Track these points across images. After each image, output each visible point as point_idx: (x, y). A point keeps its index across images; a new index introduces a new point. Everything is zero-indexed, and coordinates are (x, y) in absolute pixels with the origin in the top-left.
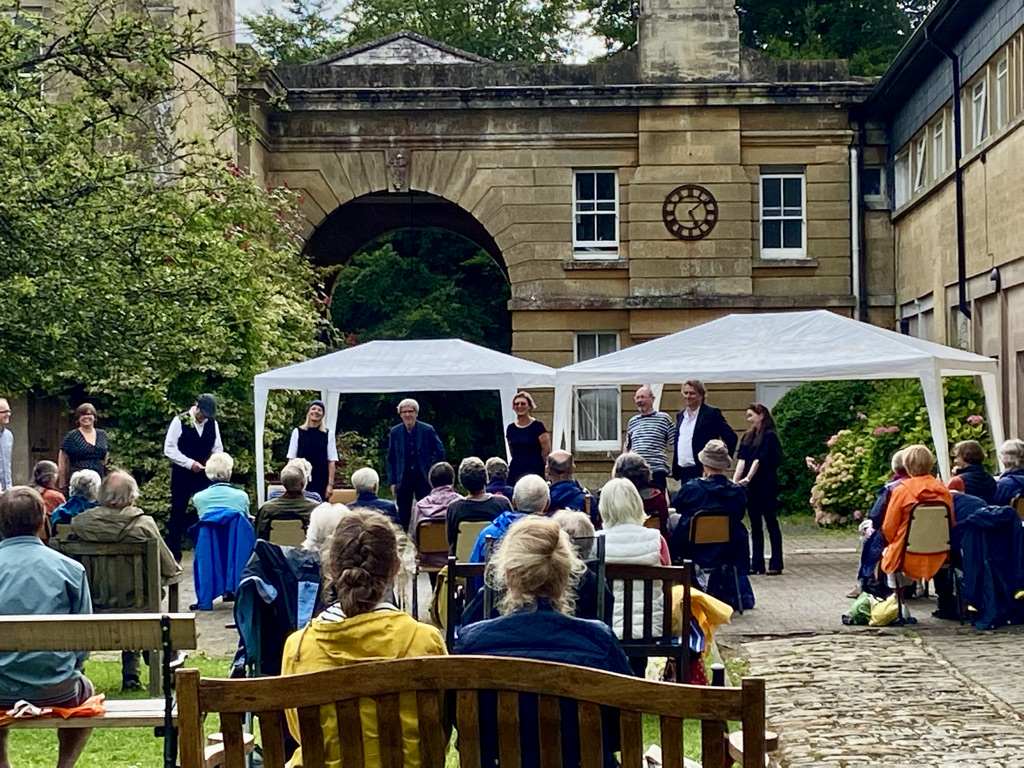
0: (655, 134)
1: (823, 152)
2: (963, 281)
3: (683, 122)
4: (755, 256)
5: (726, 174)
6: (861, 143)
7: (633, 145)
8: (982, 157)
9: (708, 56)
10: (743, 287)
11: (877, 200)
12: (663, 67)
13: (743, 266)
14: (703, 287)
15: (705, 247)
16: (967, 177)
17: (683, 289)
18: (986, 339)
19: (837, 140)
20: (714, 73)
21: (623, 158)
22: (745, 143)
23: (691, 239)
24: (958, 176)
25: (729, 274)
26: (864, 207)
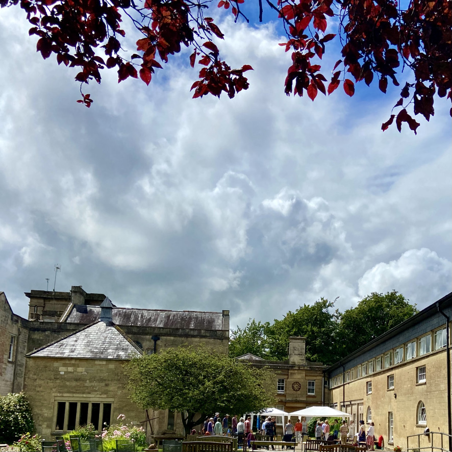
0: (291, 373)
1: (318, 378)
2: (344, 402)
3: (296, 371)
4: (307, 394)
5: (302, 380)
6: (324, 377)
7: (288, 375)
8: (349, 383)
9: (300, 361)
10: (304, 399)
11: (327, 386)
12: (293, 362)
13: (305, 396)
14: (298, 399)
15: (299, 392)
16: (345, 386)
17: (295, 399)
18: (348, 411)
19: (320, 376)
20: (301, 364)
21: (286, 377)
22: (306, 376)
23: (296, 391)
24: (344, 385)
25: (302, 397)
26: (324, 387)
